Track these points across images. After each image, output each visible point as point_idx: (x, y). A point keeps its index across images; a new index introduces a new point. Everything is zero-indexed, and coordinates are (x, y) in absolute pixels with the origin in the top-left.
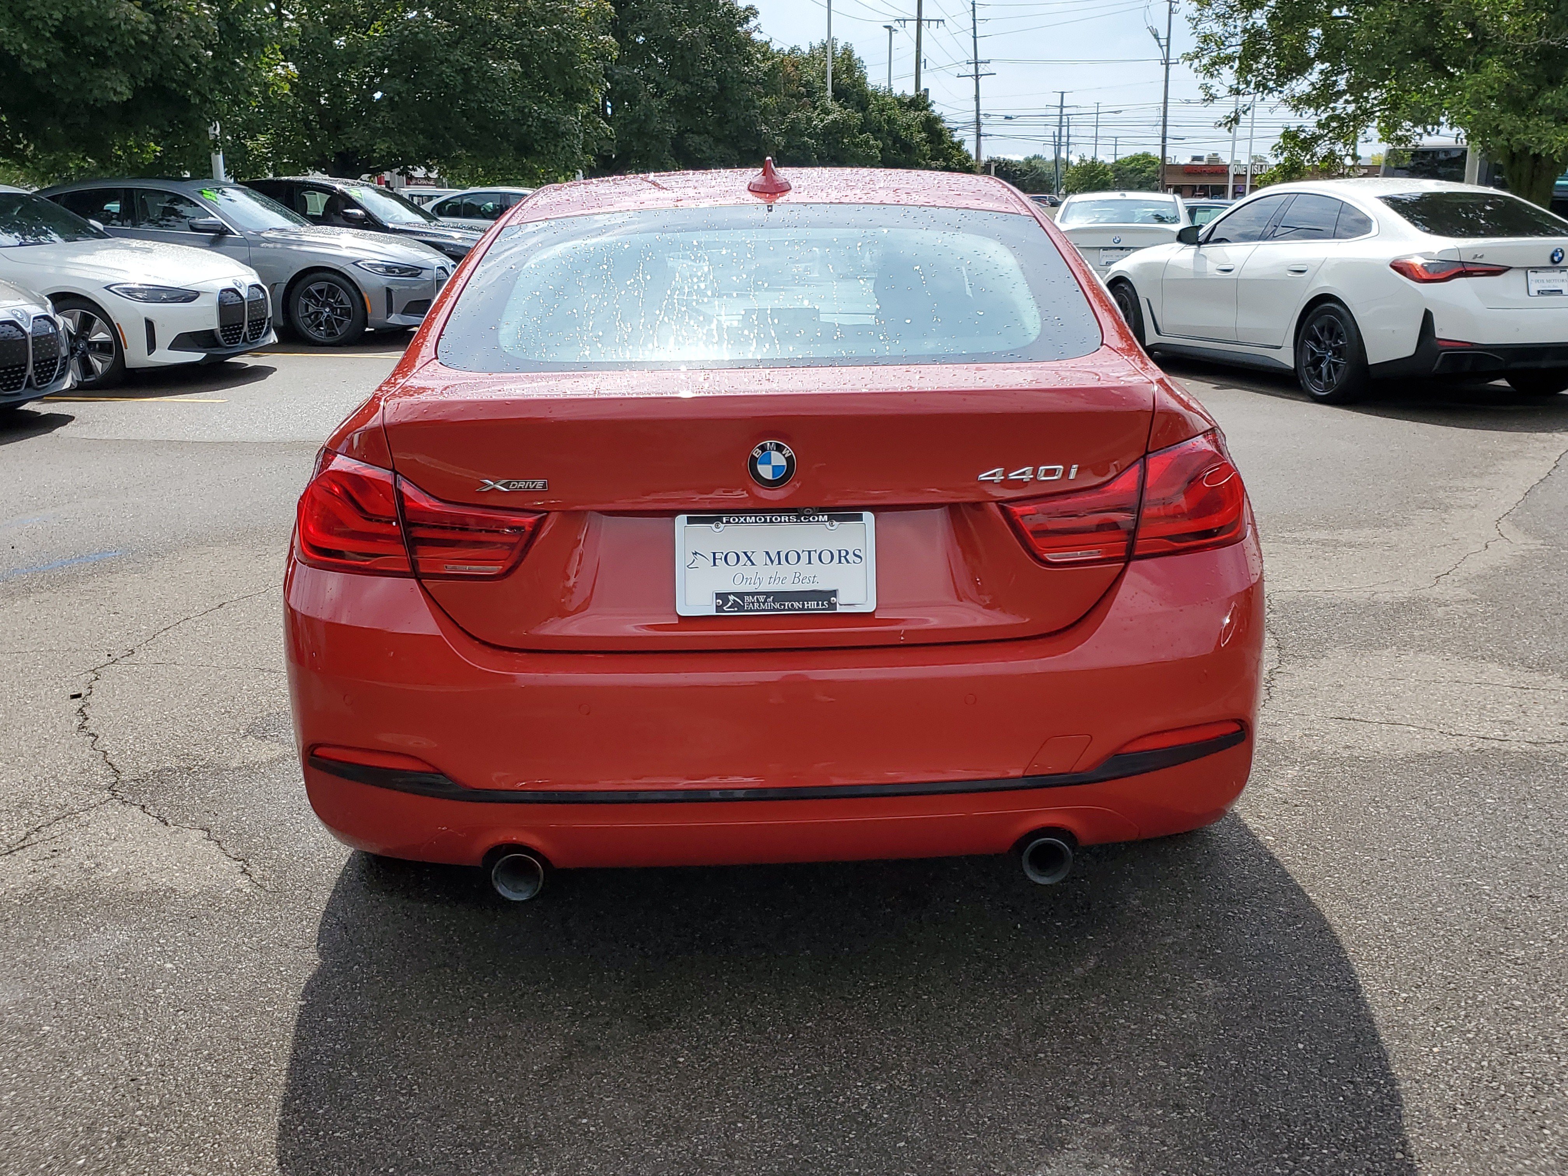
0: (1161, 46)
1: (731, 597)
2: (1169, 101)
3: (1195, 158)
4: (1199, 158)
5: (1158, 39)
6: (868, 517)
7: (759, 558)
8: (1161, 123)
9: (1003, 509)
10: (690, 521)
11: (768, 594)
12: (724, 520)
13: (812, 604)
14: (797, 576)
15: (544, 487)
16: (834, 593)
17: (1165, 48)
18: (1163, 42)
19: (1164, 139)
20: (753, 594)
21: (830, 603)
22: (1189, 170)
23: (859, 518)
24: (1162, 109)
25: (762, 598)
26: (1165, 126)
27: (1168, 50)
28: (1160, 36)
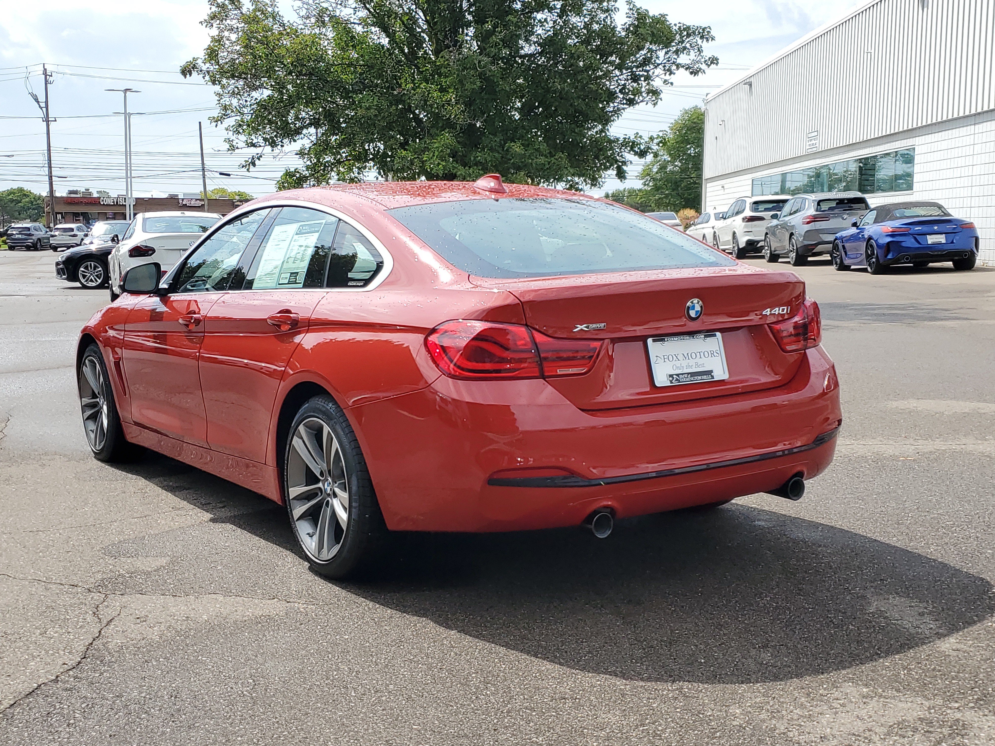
0: (41, 108)
1: (674, 376)
2: (51, 148)
3: (71, 192)
4: (75, 192)
5: (38, 102)
6: (718, 334)
7: (680, 357)
8: (47, 165)
9: (769, 327)
10: (654, 341)
11: (688, 374)
12: (666, 340)
13: (705, 377)
14: (696, 364)
15: (604, 326)
16: (712, 371)
17: (44, 109)
18: (43, 105)
19: (51, 177)
20: (682, 374)
21: (712, 376)
22: (69, 201)
23: (715, 335)
24: (46, 155)
25: (686, 375)
26: (50, 167)
27: (47, 110)
28: (39, 100)
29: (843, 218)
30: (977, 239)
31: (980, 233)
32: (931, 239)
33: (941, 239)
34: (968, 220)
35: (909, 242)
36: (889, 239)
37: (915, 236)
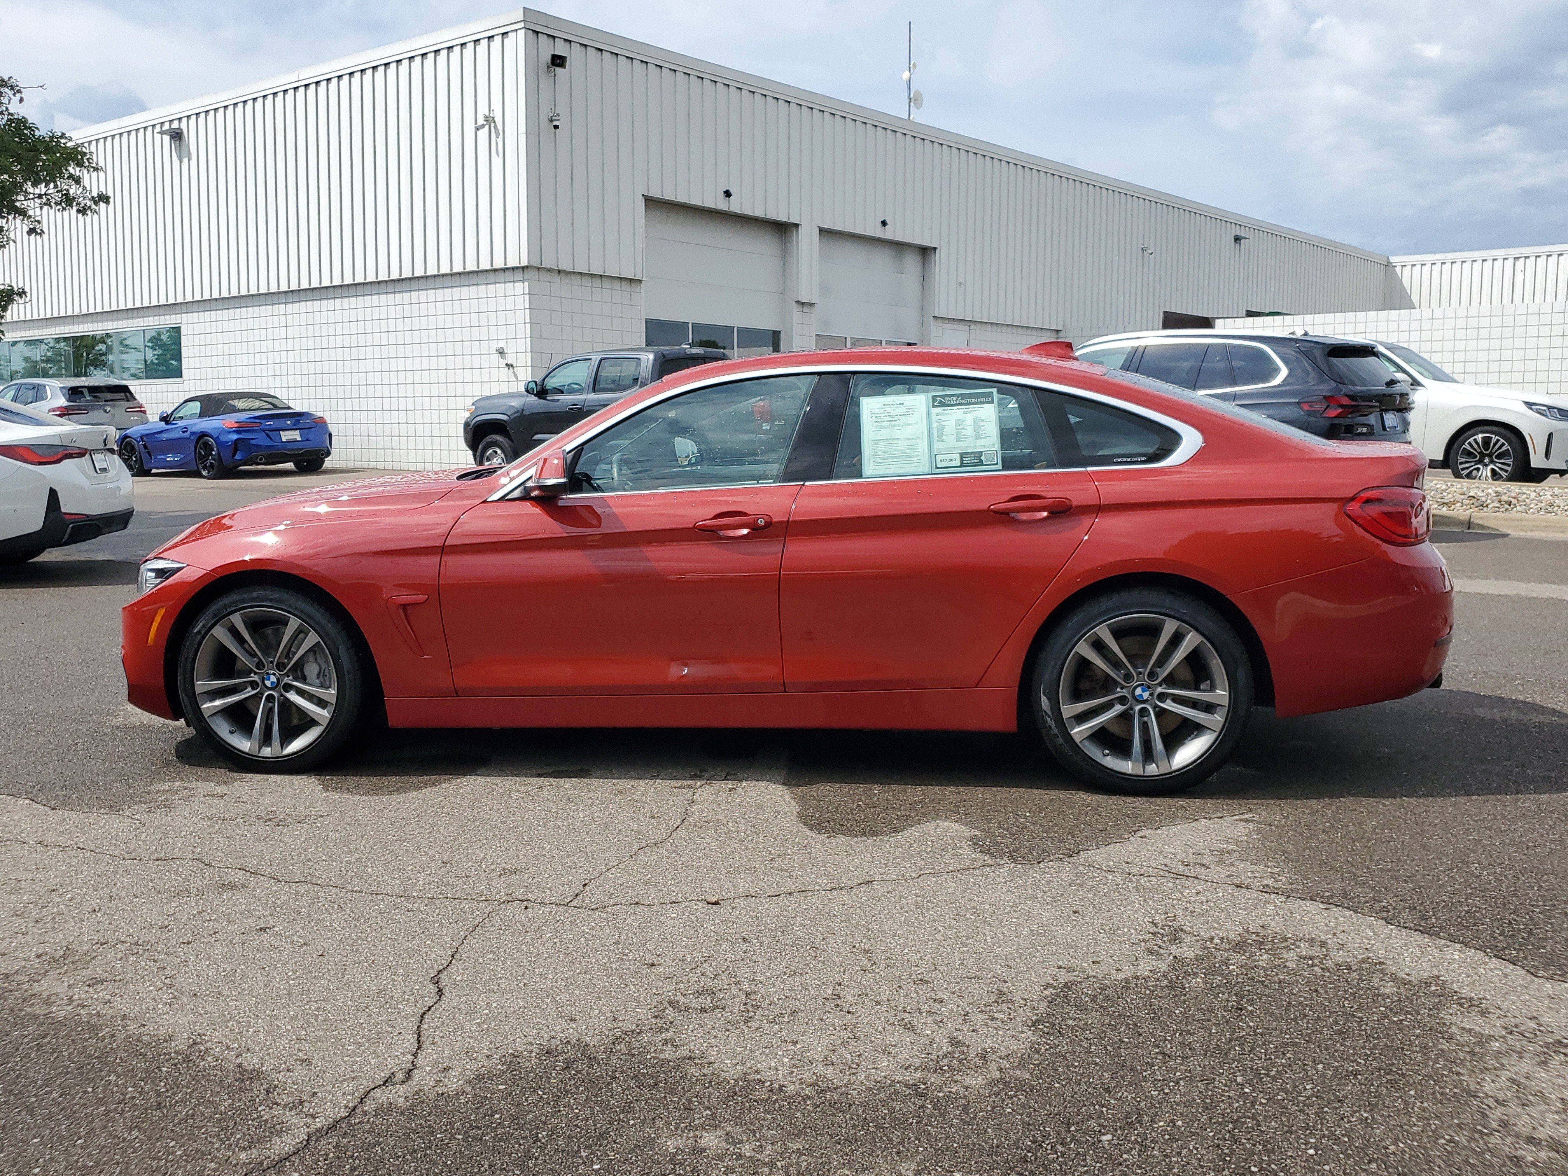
29: (105, 411)
30: (330, 435)
31: (333, 429)
32: (286, 436)
33: (296, 435)
34: (319, 414)
35: (260, 440)
36: (235, 437)
37: (268, 432)
